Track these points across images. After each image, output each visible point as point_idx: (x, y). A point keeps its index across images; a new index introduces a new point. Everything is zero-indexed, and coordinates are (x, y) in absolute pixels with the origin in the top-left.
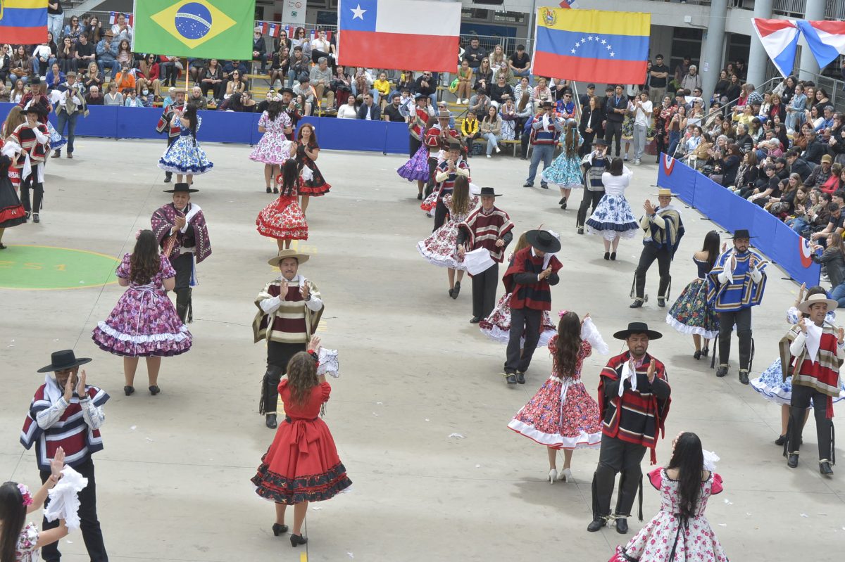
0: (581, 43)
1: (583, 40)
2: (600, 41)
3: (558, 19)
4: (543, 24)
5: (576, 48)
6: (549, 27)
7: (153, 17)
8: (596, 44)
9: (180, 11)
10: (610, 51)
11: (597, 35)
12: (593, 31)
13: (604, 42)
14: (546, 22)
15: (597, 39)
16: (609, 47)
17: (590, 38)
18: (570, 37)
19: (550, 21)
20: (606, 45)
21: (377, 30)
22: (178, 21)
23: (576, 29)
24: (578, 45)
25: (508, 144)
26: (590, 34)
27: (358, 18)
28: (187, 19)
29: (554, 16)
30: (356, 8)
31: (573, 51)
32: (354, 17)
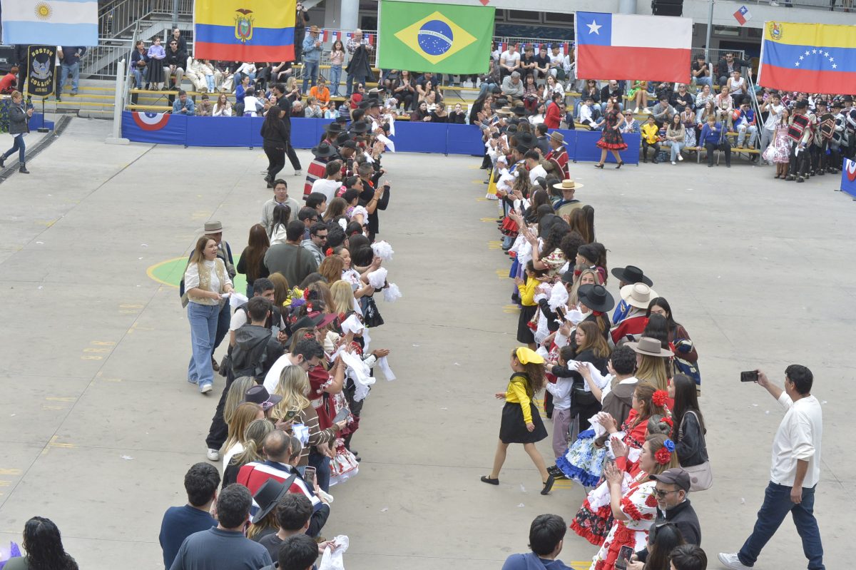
0: (805, 56)
1: (807, 53)
2: (823, 53)
3: (784, 33)
4: (770, 39)
5: (800, 61)
6: (774, 41)
7: (395, 35)
8: (821, 56)
9: (423, 28)
10: (832, 63)
11: (821, 48)
12: (818, 45)
13: (826, 54)
14: (773, 36)
15: (821, 52)
16: (831, 59)
17: (814, 51)
18: (795, 50)
19: (776, 36)
20: (829, 57)
21: (613, 44)
22: (421, 38)
23: (801, 43)
24: (802, 58)
25: (691, 151)
26: (815, 48)
27: (594, 32)
28: (429, 36)
29: (780, 30)
30: (591, 24)
31: (797, 64)
32: (591, 32)
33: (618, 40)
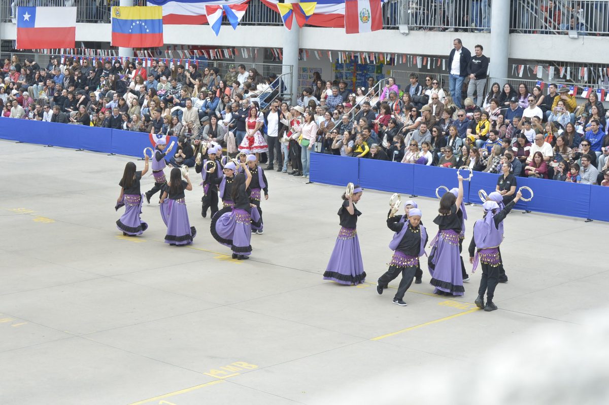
1: (134, 24)
3: (121, 13)
4: (115, 17)
6: (118, 18)
8: (140, 25)
10: (146, 29)
11: (140, 20)
13: (143, 24)
14: (117, 15)
15: (141, 22)
16: (146, 27)
17: (138, 22)
18: (128, 23)
19: (119, 15)
20: (145, 25)
21: (35, 27)
23: (130, 18)
24: (132, 27)
26: (137, 20)
27: (27, 20)
29: (119, 11)
30: (28, 14)
31: (130, 31)
32: (25, 19)
33: (38, 24)
